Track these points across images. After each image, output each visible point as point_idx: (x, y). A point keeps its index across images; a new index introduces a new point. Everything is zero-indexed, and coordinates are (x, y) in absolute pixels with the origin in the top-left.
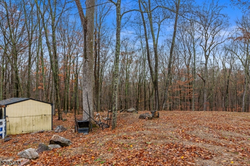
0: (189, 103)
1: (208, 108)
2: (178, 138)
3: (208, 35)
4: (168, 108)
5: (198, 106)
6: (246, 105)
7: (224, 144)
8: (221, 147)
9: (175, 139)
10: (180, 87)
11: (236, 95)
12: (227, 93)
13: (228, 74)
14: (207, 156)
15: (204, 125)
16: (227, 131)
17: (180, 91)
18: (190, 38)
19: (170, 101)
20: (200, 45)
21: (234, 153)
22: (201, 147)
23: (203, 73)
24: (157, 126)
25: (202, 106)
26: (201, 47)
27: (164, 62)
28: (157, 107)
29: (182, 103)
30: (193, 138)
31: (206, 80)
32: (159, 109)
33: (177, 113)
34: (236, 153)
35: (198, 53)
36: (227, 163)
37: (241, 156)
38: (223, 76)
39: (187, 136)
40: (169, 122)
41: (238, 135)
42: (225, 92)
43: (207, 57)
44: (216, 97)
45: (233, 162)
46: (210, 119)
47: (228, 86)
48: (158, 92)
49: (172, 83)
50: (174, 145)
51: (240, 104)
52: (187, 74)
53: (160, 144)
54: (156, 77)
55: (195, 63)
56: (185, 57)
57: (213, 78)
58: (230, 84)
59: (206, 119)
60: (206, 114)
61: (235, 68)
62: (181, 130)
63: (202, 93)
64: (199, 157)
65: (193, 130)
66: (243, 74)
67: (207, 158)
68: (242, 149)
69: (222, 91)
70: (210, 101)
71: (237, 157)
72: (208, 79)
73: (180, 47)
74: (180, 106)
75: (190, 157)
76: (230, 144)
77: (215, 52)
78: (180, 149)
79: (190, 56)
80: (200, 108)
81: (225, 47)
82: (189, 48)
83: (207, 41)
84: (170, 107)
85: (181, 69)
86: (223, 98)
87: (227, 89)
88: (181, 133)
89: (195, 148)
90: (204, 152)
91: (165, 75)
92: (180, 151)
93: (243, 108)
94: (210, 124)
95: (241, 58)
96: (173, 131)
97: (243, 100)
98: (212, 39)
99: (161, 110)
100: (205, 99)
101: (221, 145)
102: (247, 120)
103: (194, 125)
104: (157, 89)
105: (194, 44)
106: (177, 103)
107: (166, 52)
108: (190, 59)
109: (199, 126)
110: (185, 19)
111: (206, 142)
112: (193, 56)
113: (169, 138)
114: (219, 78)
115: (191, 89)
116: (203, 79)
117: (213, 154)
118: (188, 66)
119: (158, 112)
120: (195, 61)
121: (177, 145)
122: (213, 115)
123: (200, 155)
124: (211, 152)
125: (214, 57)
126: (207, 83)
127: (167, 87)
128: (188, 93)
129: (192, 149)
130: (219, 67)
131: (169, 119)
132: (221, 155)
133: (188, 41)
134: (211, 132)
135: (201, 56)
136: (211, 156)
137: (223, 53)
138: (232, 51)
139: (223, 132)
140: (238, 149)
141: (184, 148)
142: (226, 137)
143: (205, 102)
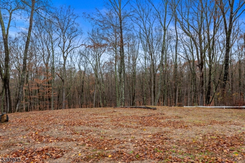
0: (48, 102)
1: (67, 106)
2: (29, 142)
3: (65, 38)
4: (24, 109)
5: (58, 105)
6: (96, 102)
7: (75, 139)
8: (72, 142)
9: (26, 144)
10: (38, 86)
11: (89, 93)
12: (83, 92)
13: (83, 76)
14: (58, 155)
15: (59, 123)
16: (79, 126)
17: (39, 90)
18: (49, 37)
19: (26, 101)
20: (58, 46)
21: (83, 145)
22: (53, 147)
23: (62, 73)
24: (4, 132)
25: (61, 104)
26: (60, 48)
27: (19, 57)
28: (8, 109)
29: (40, 102)
30: (47, 138)
31: (65, 80)
32: (11, 111)
33: (34, 114)
34: (84, 145)
35: (56, 53)
36: (75, 156)
37: (87, 147)
38: (79, 76)
39: (40, 138)
40: (21, 125)
41: (87, 128)
42: (80, 90)
43: (65, 58)
44: (74, 95)
45: (80, 154)
46: (66, 117)
47: (83, 86)
48: (9, 90)
49: (28, 81)
50: (24, 152)
51: (92, 100)
52: (46, 72)
53: (4, 155)
54: (7, 73)
55: (53, 62)
56: (44, 55)
57: (71, 78)
58: (84, 84)
59: (63, 117)
60: (64, 112)
61: (88, 71)
62: (34, 132)
63: (61, 92)
64: (50, 158)
65: (48, 130)
66: (94, 76)
67: (58, 157)
68: (88, 140)
69: (78, 90)
70: (68, 99)
71: (84, 149)
72: (66, 79)
73: (38, 43)
74: (39, 106)
75: (40, 160)
76: (80, 137)
77: (72, 55)
78: (30, 154)
79: (49, 55)
80: (59, 106)
81: (80, 52)
82: (48, 47)
83: (64, 43)
84: (27, 107)
85: (39, 66)
86: (80, 96)
87: (83, 88)
88: (33, 136)
89: (47, 149)
90: (56, 151)
91: (20, 72)
92: (30, 157)
93: (94, 105)
94: (66, 122)
95: (92, 63)
96: (25, 135)
97: (94, 98)
98: (69, 42)
99: (14, 112)
100: (64, 97)
101: (73, 140)
102: (95, 115)
103: (50, 125)
104: (8, 88)
105: (52, 44)
106: (36, 103)
107: (21, 46)
108: (48, 58)
109: (55, 125)
110: (39, 15)
111: (59, 140)
112: (51, 54)
113: (18, 144)
114: (75, 78)
115: (50, 88)
116: (62, 79)
117: (64, 151)
118: (47, 64)
119: (7, 115)
120: (53, 60)
121: (27, 151)
122: (70, 113)
123: (52, 155)
124: (62, 149)
125: (71, 59)
126: (65, 83)
127: (22, 86)
128: (48, 92)
129: (44, 151)
130: (76, 69)
131: (22, 122)
132: (72, 150)
133: (46, 39)
134: (65, 129)
135: (60, 56)
136: (62, 154)
137: (79, 58)
138: (85, 56)
139: (75, 128)
140: (86, 141)
141: (35, 152)
142: (77, 132)
143: (64, 100)
